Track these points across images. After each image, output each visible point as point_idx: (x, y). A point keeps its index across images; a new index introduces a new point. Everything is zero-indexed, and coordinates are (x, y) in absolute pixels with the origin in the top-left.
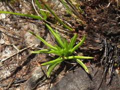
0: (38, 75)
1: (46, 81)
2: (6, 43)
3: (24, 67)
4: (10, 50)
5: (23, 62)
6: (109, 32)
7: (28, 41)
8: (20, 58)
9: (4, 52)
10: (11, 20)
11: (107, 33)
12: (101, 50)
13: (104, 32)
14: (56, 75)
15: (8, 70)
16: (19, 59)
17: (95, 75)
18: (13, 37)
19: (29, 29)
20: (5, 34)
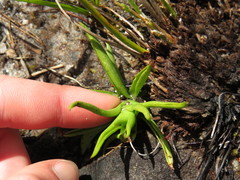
2: (8, 54)
4: (14, 67)
6: (235, 78)
7: (54, 54)
10: (28, 5)
11: (228, 78)
12: (204, 116)
18: (25, 41)
19: (59, 28)
20: (11, 30)
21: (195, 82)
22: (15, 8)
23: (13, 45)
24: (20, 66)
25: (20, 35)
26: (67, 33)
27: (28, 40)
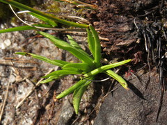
0: (66, 113)
1: (83, 119)
2: (17, 80)
3: (47, 107)
4: (25, 87)
5: (44, 100)
6: (137, 5)
7: (45, 66)
8: (39, 95)
9: (17, 94)
10: (18, 45)
11: (133, 8)
12: (138, 42)
13: (128, 9)
14: (93, 105)
15: (28, 118)
16: (39, 98)
17: (146, 88)
18: (25, 68)
19: (42, 48)
20: (14, 66)
21: (119, 23)
22: (11, 51)
23: (18, 73)
24: (27, 84)
25: (20, 65)
26: (48, 48)
27: (26, 66)
